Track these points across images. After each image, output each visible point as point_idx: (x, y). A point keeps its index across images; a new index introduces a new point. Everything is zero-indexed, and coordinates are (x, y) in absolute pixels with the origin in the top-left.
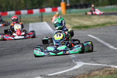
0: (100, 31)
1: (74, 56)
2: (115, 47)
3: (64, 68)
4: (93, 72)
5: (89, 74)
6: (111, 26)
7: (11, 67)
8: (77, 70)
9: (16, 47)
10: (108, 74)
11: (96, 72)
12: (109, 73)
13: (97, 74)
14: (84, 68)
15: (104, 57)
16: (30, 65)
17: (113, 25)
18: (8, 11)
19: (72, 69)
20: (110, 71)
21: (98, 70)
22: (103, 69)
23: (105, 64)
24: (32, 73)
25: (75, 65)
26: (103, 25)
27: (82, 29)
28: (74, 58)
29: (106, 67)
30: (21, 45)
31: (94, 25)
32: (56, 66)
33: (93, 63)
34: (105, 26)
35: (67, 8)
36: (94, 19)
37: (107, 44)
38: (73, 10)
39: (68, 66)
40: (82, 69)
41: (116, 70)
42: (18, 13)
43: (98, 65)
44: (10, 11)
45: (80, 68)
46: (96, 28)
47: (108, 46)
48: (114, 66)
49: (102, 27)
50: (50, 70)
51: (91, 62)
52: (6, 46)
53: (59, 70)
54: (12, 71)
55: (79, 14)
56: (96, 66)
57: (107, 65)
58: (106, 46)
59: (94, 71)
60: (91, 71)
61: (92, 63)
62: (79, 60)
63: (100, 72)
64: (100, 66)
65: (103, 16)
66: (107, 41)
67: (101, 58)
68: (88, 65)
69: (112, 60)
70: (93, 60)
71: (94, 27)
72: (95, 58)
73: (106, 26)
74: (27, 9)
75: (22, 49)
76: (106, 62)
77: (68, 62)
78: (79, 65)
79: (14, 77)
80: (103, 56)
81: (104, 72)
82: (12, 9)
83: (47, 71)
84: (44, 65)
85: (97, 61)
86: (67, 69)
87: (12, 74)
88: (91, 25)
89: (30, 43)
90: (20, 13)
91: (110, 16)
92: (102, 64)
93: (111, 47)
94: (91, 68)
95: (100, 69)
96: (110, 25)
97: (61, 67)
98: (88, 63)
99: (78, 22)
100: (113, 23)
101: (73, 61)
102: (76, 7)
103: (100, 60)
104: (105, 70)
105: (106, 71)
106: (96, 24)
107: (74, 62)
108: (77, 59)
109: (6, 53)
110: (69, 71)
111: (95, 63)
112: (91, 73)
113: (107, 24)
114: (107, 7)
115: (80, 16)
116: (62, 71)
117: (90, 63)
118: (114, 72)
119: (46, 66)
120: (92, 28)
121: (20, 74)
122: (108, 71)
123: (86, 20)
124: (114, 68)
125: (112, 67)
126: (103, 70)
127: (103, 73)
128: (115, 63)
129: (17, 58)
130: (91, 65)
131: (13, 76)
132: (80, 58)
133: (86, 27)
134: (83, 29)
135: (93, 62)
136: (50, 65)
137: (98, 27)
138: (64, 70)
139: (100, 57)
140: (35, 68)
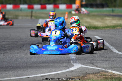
0: (108, 33)
1: (74, 58)
2: (119, 51)
5: (83, 77)
7: (7, 63)
8: (72, 71)
9: (18, 43)
11: (91, 76)
12: (104, 78)
13: (91, 78)
14: (80, 71)
15: (104, 60)
16: (26, 63)
18: (21, 4)
19: (67, 70)
20: (106, 75)
21: (93, 73)
22: (99, 73)
23: (102, 68)
24: (26, 71)
25: (72, 66)
26: (114, 27)
28: (73, 59)
29: (102, 71)
30: (24, 41)
31: (104, 26)
32: (52, 66)
33: (91, 66)
34: (116, 28)
36: (106, 20)
37: (112, 48)
39: (64, 66)
40: (77, 71)
41: (112, 75)
42: (31, 7)
43: (95, 69)
44: (23, 4)
45: (76, 70)
46: (106, 30)
48: (112, 70)
49: (112, 29)
51: (89, 64)
52: (8, 41)
53: (54, 70)
54: (6, 67)
56: (93, 69)
57: (104, 69)
58: (110, 50)
59: (89, 74)
60: (86, 74)
61: (90, 66)
62: (77, 62)
63: (95, 75)
64: (97, 69)
65: (117, 18)
66: (112, 45)
67: (100, 62)
68: (85, 67)
69: (111, 64)
70: (92, 63)
71: (104, 29)
72: (95, 61)
73: (117, 29)
74: (41, 4)
75: (24, 46)
76: (105, 66)
77: (66, 63)
78: (77, 66)
81: (99, 76)
82: (25, 3)
83: (41, 70)
85: (96, 65)
86: (62, 70)
87: (5, 71)
90: (33, 8)
92: (100, 68)
93: (115, 51)
94: (87, 71)
95: (95, 73)
96: (121, 28)
97: (57, 67)
98: (85, 65)
99: (90, 22)
101: (72, 62)
102: (91, 6)
103: (99, 64)
104: (101, 74)
106: (107, 26)
108: (75, 61)
109: (7, 48)
111: (92, 66)
112: (86, 76)
113: (118, 26)
116: (57, 71)
117: (88, 66)
118: (110, 76)
119: (41, 65)
120: (101, 29)
121: (13, 71)
122: (104, 75)
123: (97, 21)
124: (111, 73)
125: (109, 72)
126: (99, 74)
128: (113, 68)
129: (16, 55)
130: (88, 68)
131: (5, 73)
132: (79, 60)
133: (96, 28)
134: (93, 29)
135: (92, 65)
136: (47, 64)
137: (108, 29)
138: (59, 70)
139: (100, 60)
140: (31, 66)
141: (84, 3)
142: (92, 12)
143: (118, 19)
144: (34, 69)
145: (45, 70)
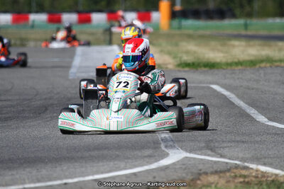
0: (241, 78)
1: (167, 135)
2: (270, 119)
3: (136, 163)
4: (205, 176)
5: (192, 180)
6: (271, 67)
7: (11, 150)
8: (167, 167)
9: (33, 103)
10: (239, 185)
11: (212, 179)
12: (241, 182)
13: (212, 183)
14: (184, 167)
15: (238, 142)
16: (57, 149)
17: (277, 66)
18: (30, 12)
19: (154, 166)
20: (245, 177)
21: (216, 172)
22: (229, 170)
23: (235, 160)
24: (58, 169)
25: (165, 155)
26: (253, 63)
27: (199, 69)
28: (164, 140)
29: (237, 167)
30: (45, 99)
31: (230, 61)
32: (118, 156)
33: (209, 155)
34: (258, 66)
35: (174, 15)
36: (234, 46)
37: (252, 112)
38: (189, 23)
39: (146, 157)
40: (178, 167)
41: (260, 176)
42: (54, 19)
43: (219, 162)
44: (37, 12)
45: (174, 164)
46: (234, 70)
47: (252, 115)
48: (258, 165)
49: (248, 68)
50: (101, 164)
51: (203, 151)
52: (10, 98)
53: (122, 165)
54: (10, 159)
55: (201, 32)
56: (215, 162)
57: (240, 161)
58: (248, 116)
59: (206, 173)
60: (200, 174)
61: (205, 155)
62: (176, 145)
63: (220, 177)
64: (224, 162)
65: (257, 42)
66: (253, 104)
67: (229, 145)
68: (194, 159)
69: (255, 150)
70: (210, 148)
71: (229, 68)
72: (216, 144)
73: (260, 67)
74: (78, 12)
75: (46, 109)
76: (241, 155)
77: (149, 148)
78: (175, 156)
79: (12, 175)
80: (238, 138)
81: (231, 179)
82: (40, 10)
83: (93, 167)
84: (90, 150)
85: (220, 152)
86: (142, 166)
87: (10, 168)
88: (224, 60)
89: (69, 96)
90: (59, 21)
91: (272, 43)
92: (230, 159)
93: (262, 119)
94: (201, 167)
95: (221, 172)
96: (268, 65)
97: (129, 158)
98: (195, 154)
99: (195, 52)
100: (276, 61)
101: (163, 146)
102: (196, 14)
103: (227, 149)
104: (233, 174)
105: (236, 176)
106: (236, 60)
107: (163, 148)
108: (171, 143)
109: (7, 116)
110: (147, 171)
111: (212, 156)
112: (199, 179)
113: (262, 61)
114: (270, 21)
115: (202, 37)
116: (130, 168)
117: (201, 155)
118: (254, 179)
119: (93, 153)
120: (224, 69)
121: (28, 170)
122: (240, 176)
123: (213, 50)
124: (257, 171)
125: (252, 169)
126: (228, 174)
127: (228, 182)
128: (261, 158)
129: (30, 130)
130: (202, 159)
131: (10, 173)
132: (179, 141)
133: (211, 66)
134: (204, 69)
135: (209, 152)
136: (105, 152)
137: (240, 67)
138: (135, 166)
139: (229, 142)
140: (68, 158)
141: (178, 8)
142: (198, 28)
143: (260, 45)
144: (76, 164)
145: (103, 166)
